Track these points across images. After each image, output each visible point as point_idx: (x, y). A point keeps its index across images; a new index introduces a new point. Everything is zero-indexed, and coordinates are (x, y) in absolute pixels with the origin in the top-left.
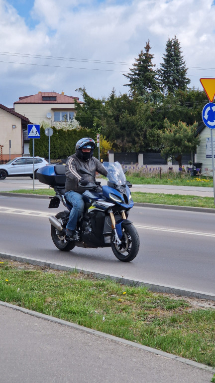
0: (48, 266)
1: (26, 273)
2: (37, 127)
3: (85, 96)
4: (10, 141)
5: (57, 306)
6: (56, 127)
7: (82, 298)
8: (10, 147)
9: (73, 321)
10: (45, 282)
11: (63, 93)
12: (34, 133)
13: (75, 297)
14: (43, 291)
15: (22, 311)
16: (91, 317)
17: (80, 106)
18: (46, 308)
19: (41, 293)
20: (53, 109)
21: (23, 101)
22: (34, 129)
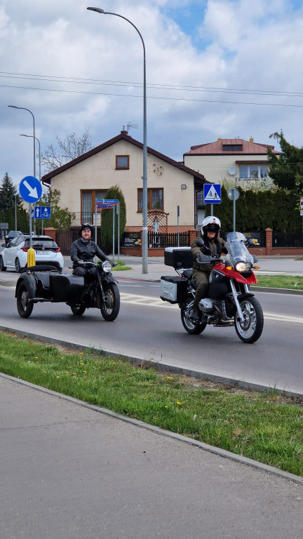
0: (235, 385)
1: (205, 393)
2: (217, 187)
3: (284, 143)
4: (178, 207)
5: (250, 441)
6: (242, 187)
7: (285, 431)
8: (178, 215)
9: (273, 464)
10: (232, 407)
11: (252, 140)
12: (212, 195)
13: (275, 430)
14: (229, 420)
15: (201, 447)
16: (298, 460)
17: (276, 158)
18: (235, 443)
19: (226, 422)
20: (238, 163)
21: (196, 151)
22: (212, 189)
